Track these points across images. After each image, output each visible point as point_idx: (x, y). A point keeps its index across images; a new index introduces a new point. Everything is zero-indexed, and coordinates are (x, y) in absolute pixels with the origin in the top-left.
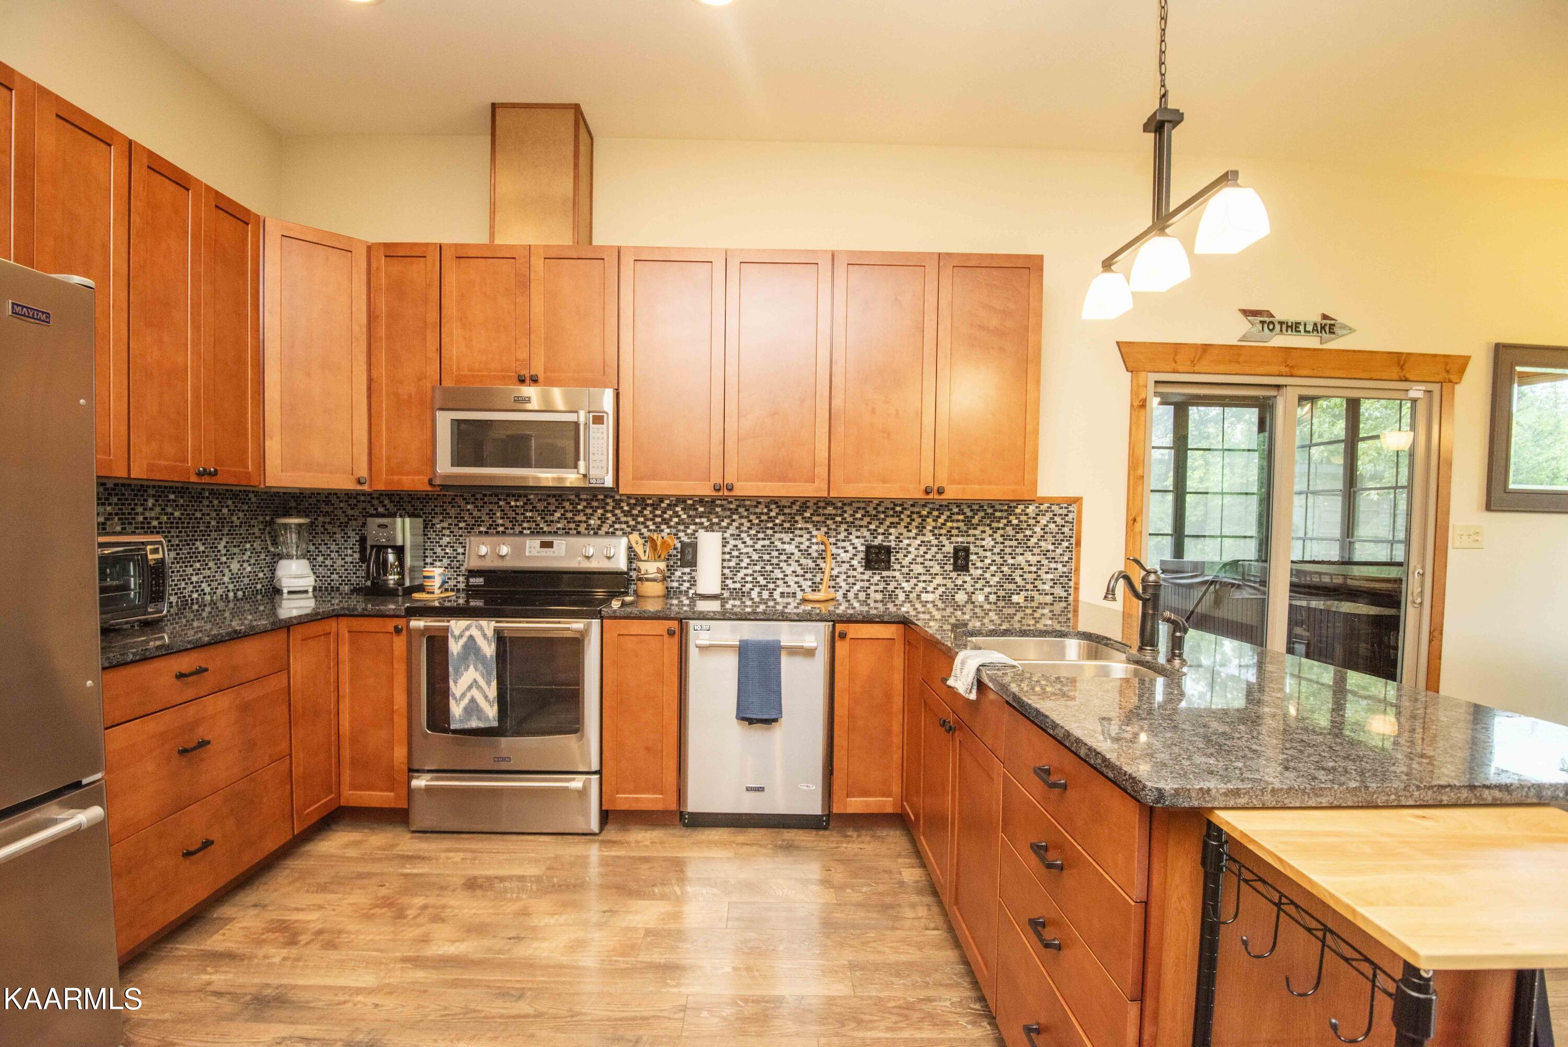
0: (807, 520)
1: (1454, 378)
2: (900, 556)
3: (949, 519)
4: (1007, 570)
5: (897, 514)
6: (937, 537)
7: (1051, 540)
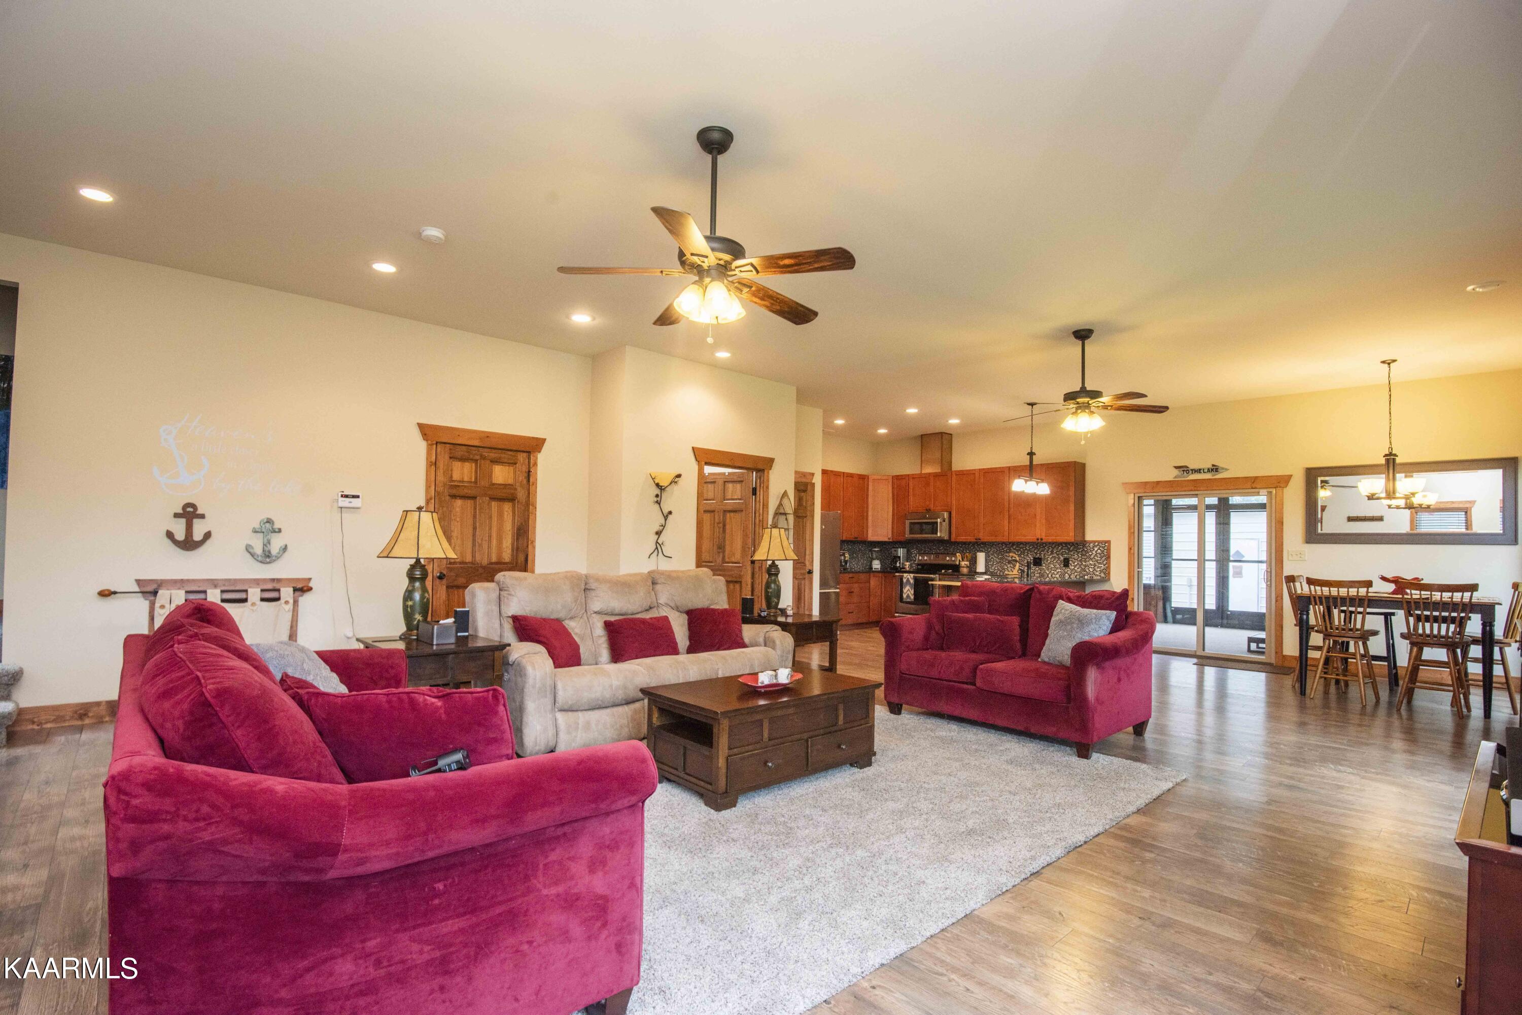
1: (1282, 485)
2: (1045, 561)
3: (1062, 549)
4: (1083, 567)
5: (1044, 547)
6: (1058, 555)
7: (1099, 556)
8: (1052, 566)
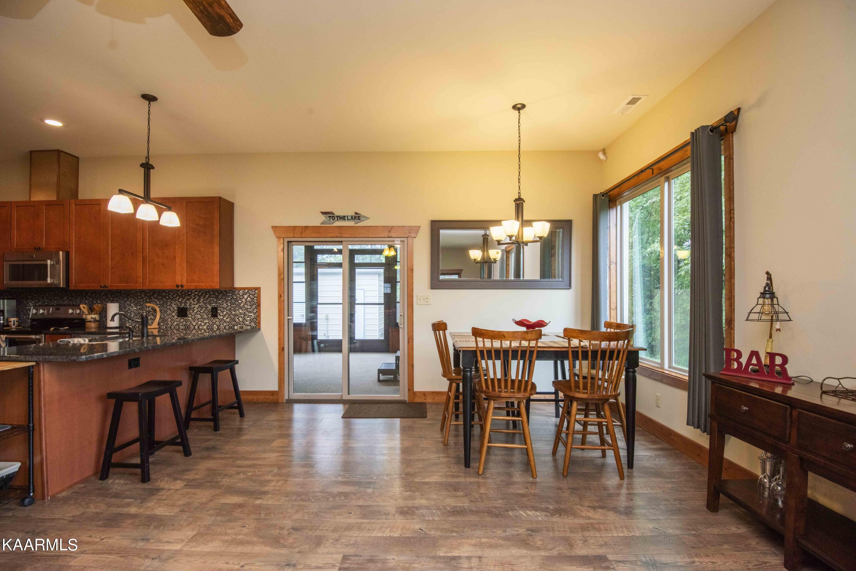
0: (156, 298)
1: (413, 235)
2: (191, 311)
3: (209, 297)
4: (232, 316)
5: (189, 295)
6: (205, 304)
7: (249, 304)
8: (199, 316)
